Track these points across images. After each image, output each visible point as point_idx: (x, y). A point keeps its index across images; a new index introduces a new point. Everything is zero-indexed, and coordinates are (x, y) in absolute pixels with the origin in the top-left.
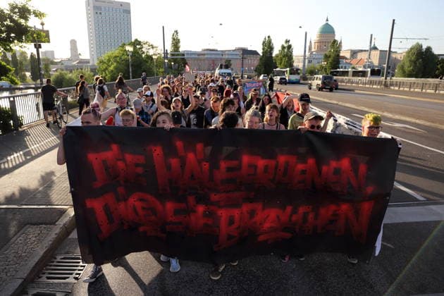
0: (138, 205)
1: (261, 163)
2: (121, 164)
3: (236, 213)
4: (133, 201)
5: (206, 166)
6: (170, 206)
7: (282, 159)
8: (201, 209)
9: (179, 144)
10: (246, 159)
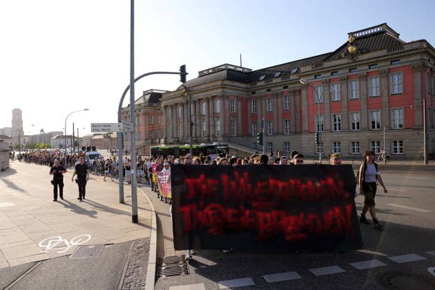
0: (210, 213)
1: (280, 184)
2: (204, 186)
3: (268, 215)
4: (208, 210)
5: (250, 185)
6: (230, 211)
7: (292, 182)
8: (247, 212)
9: (237, 174)
10: (271, 181)
